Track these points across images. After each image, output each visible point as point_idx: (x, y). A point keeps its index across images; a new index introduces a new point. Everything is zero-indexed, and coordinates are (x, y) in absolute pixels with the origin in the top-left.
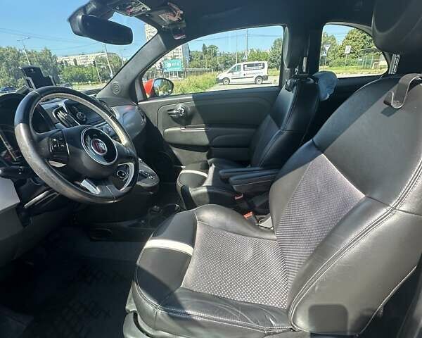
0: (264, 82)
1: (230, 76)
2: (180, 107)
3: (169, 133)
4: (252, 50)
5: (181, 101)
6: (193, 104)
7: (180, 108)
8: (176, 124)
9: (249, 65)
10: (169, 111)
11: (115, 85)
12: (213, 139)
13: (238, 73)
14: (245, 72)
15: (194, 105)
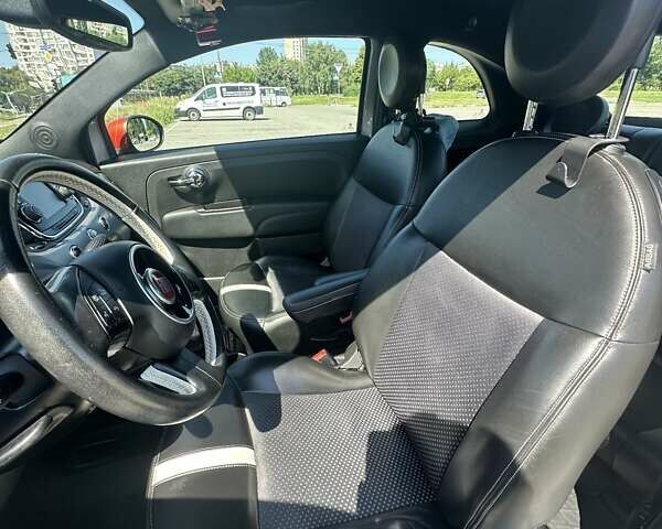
0: (258, 117)
1: (199, 105)
2: (192, 170)
3: (172, 221)
4: (226, 64)
5: (193, 161)
6: (218, 165)
7: (193, 174)
8: (185, 203)
9: (229, 89)
10: (170, 179)
11: (40, 129)
12: (259, 224)
13: (212, 101)
14: (225, 100)
15: (220, 167)
